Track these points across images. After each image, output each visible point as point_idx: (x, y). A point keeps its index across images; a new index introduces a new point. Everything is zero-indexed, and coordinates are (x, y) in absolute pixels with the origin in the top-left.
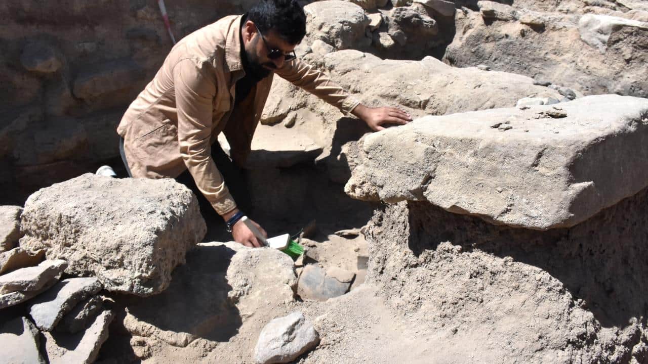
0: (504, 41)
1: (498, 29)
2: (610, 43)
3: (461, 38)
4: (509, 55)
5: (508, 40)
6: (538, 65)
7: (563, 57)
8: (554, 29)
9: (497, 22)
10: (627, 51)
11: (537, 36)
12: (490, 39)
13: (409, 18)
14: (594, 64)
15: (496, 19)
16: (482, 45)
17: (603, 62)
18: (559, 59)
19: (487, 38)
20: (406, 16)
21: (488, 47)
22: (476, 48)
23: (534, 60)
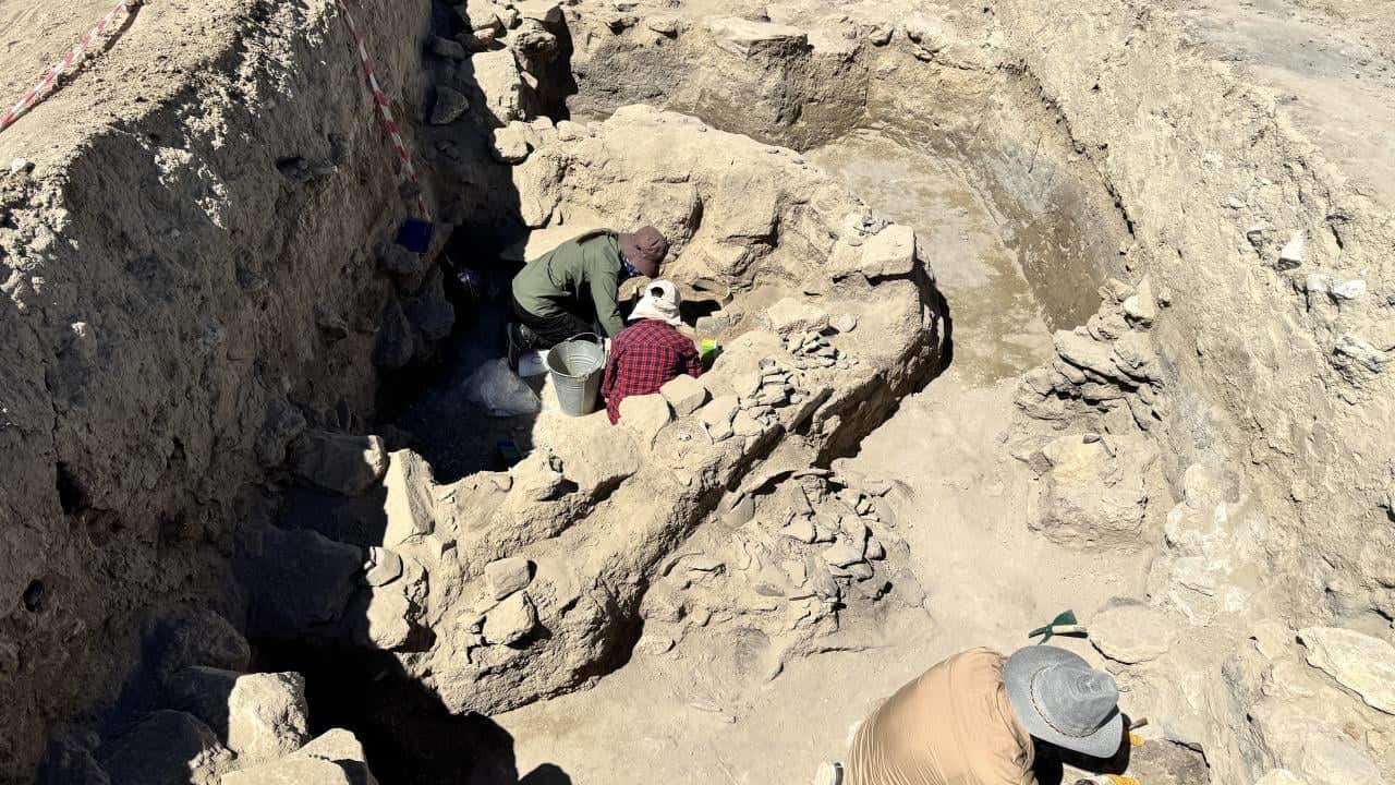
0: (638, 50)
1: (629, 38)
2: (750, 55)
3: (586, 50)
4: (648, 65)
5: (643, 50)
6: (680, 71)
7: (701, 60)
8: (684, 31)
9: (627, 30)
10: (765, 61)
11: (672, 42)
12: (622, 49)
13: (534, 45)
14: (738, 72)
15: (625, 27)
16: (615, 56)
17: (747, 70)
18: (697, 62)
19: (619, 48)
20: (531, 42)
21: (622, 57)
22: (610, 60)
23: (675, 67)
